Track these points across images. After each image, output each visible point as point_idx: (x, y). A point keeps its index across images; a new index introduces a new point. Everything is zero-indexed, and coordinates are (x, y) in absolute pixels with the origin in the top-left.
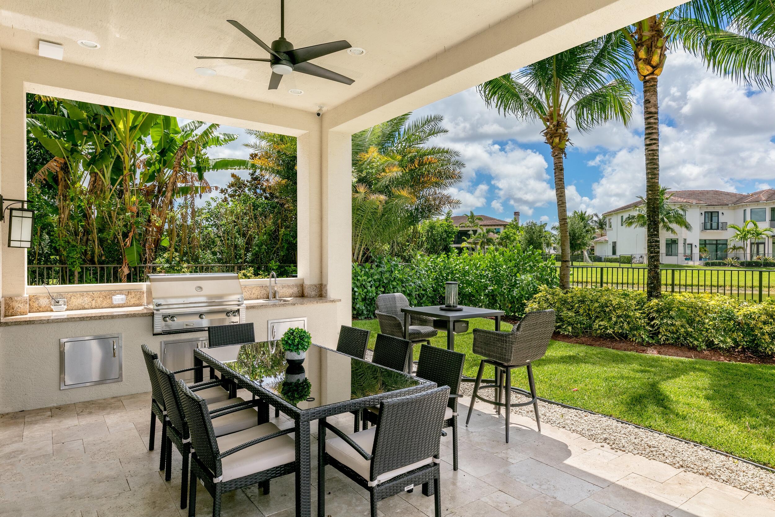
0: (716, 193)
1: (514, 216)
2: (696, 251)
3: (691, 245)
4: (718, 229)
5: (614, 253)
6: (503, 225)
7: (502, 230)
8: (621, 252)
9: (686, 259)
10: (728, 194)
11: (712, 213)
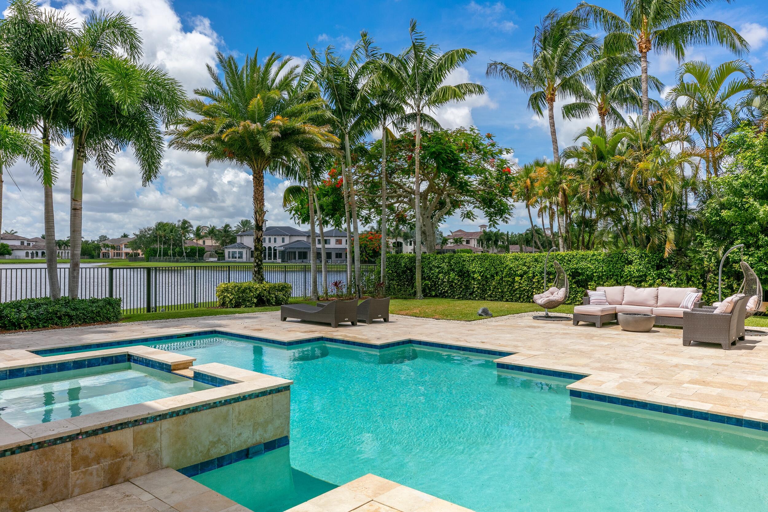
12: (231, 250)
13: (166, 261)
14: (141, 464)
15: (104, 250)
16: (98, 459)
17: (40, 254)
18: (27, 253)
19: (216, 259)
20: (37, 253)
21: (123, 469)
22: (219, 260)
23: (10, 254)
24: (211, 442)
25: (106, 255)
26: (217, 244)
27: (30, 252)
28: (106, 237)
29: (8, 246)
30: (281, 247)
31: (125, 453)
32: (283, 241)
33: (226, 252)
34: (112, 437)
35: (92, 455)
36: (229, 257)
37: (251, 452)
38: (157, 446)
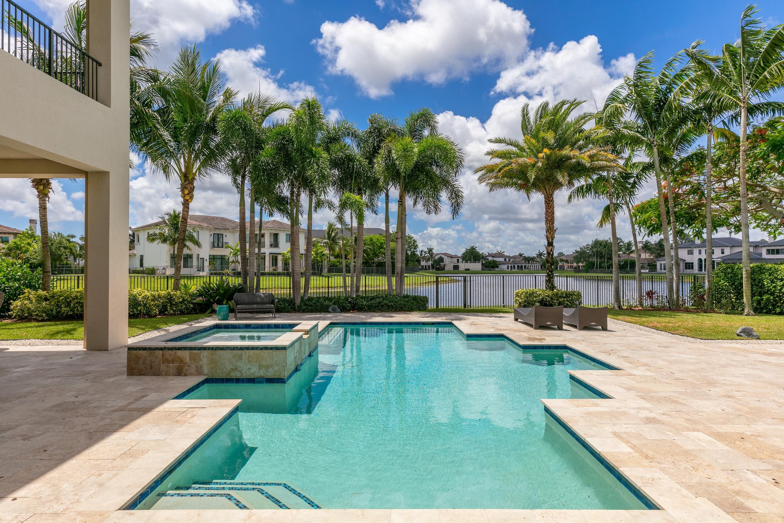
0: (223, 219)
1: (29, 224)
2: (207, 264)
3: (203, 259)
4: (222, 247)
5: (141, 265)
6: (13, 233)
7: (11, 239)
8: (147, 264)
9: (198, 270)
10: (230, 221)
11: (218, 234)
12: (663, 262)
13: (601, 272)
14: (193, 369)
15: (560, 264)
16: (173, 361)
17: (516, 267)
18: (508, 266)
19: (647, 271)
20: (514, 266)
21: (184, 370)
22: (649, 271)
23: (498, 267)
24: (231, 368)
25: (562, 268)
26: (652, 257)
27: (510, 265)
28: (562, 253)
29: (496, 262)
30: (718, 258)
31: (185, 362)
32: (723, 253)
33: (658, 264)
34: (180, 353)
35: (170, 359)
36: (661, 269)
37: (256, 381)
38: (201, 363)
